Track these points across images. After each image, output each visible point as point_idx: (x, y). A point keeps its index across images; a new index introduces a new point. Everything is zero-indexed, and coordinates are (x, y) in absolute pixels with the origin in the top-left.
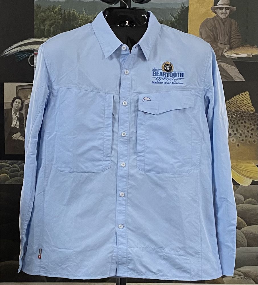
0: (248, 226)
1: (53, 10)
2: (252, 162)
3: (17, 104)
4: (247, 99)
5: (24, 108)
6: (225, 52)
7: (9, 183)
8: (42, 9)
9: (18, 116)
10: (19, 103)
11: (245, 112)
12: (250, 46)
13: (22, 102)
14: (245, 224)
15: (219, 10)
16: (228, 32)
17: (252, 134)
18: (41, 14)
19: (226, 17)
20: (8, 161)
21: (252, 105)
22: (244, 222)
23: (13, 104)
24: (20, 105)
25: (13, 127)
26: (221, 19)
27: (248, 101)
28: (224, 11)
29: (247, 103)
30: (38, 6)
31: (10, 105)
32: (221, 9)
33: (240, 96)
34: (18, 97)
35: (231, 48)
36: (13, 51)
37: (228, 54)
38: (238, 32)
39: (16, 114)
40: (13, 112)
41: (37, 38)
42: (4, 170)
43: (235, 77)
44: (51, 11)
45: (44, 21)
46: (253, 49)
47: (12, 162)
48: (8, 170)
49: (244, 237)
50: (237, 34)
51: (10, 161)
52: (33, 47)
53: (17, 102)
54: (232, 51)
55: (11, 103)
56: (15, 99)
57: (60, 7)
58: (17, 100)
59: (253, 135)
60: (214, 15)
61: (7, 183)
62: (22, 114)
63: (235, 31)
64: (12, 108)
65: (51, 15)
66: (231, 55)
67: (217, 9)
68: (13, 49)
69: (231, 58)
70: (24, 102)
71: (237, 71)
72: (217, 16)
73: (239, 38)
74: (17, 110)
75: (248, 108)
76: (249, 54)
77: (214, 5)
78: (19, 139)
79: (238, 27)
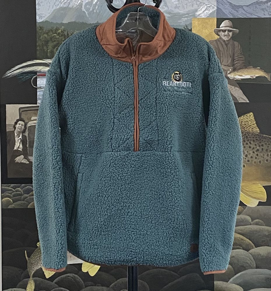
0: (256, 247)
1: (56, 31)
2: (258, 183)
3: (20, 126)
4: (251, 120)
5: (27, 130)
6: (228, 74)
7: (12, 208)
8: (44, 31)
9: (21, 138)
10: (22, 125)
11: (250, 134)
12: (253, 67)
13: (25, 124)
14: (253, 246)
15: (222, 32)
16: (231, 54)
17: (257, 155)
18: (44, 35)
19: (229, 39)
20: (11, 185)
21: (256, 126)
22: (252, 243)
23: (16, 127)
24: (23, 127)
25: (16, 150)
26: (224, 41)
27: (252, 122)
28: (226, 33)
29: (252, 124)
30: (40, 27)
31: (12, 127)
32: (224, 31)
33: (245, 117)
34: (21, 119)
35: (234, 70)
36: (15, 72)
37: (231, 75)
38: (241, 54)
39: (19, 136)
40: (16, 134)
41: (40, 60)
42: (7, 194)
43: (239, 99)
44: (54, 32)
45: (47, 42)
46: (257, 70)
47: (15, 186)
48: (11, 194)
49: (252, 258)
50: (240, 56)
51: (12, 185)
52: (36, 68)
53: (20, 124)
54: (236, 72)
55: (13, 125)
56: (18, 121)
57: (64, 28)
58: (20, 122)
59: (259, 155)
60: (217, 37)
61: (10, 207)
62: (26, 136)
63: (238, 53)
64: (15, 130)
65: (54, 36)
66: (235, 77)
67: (220, 31)
68: (16, 71)
69: (235, 79)
70: (27, 124)
71: (241, 92)
72: (221, 38)
73: (243, 60)
74: (20, 132)
75: (253, 129)
76: (252, 75)
77: (217, 28)
78: (22, 162)
79: (241, 50)
